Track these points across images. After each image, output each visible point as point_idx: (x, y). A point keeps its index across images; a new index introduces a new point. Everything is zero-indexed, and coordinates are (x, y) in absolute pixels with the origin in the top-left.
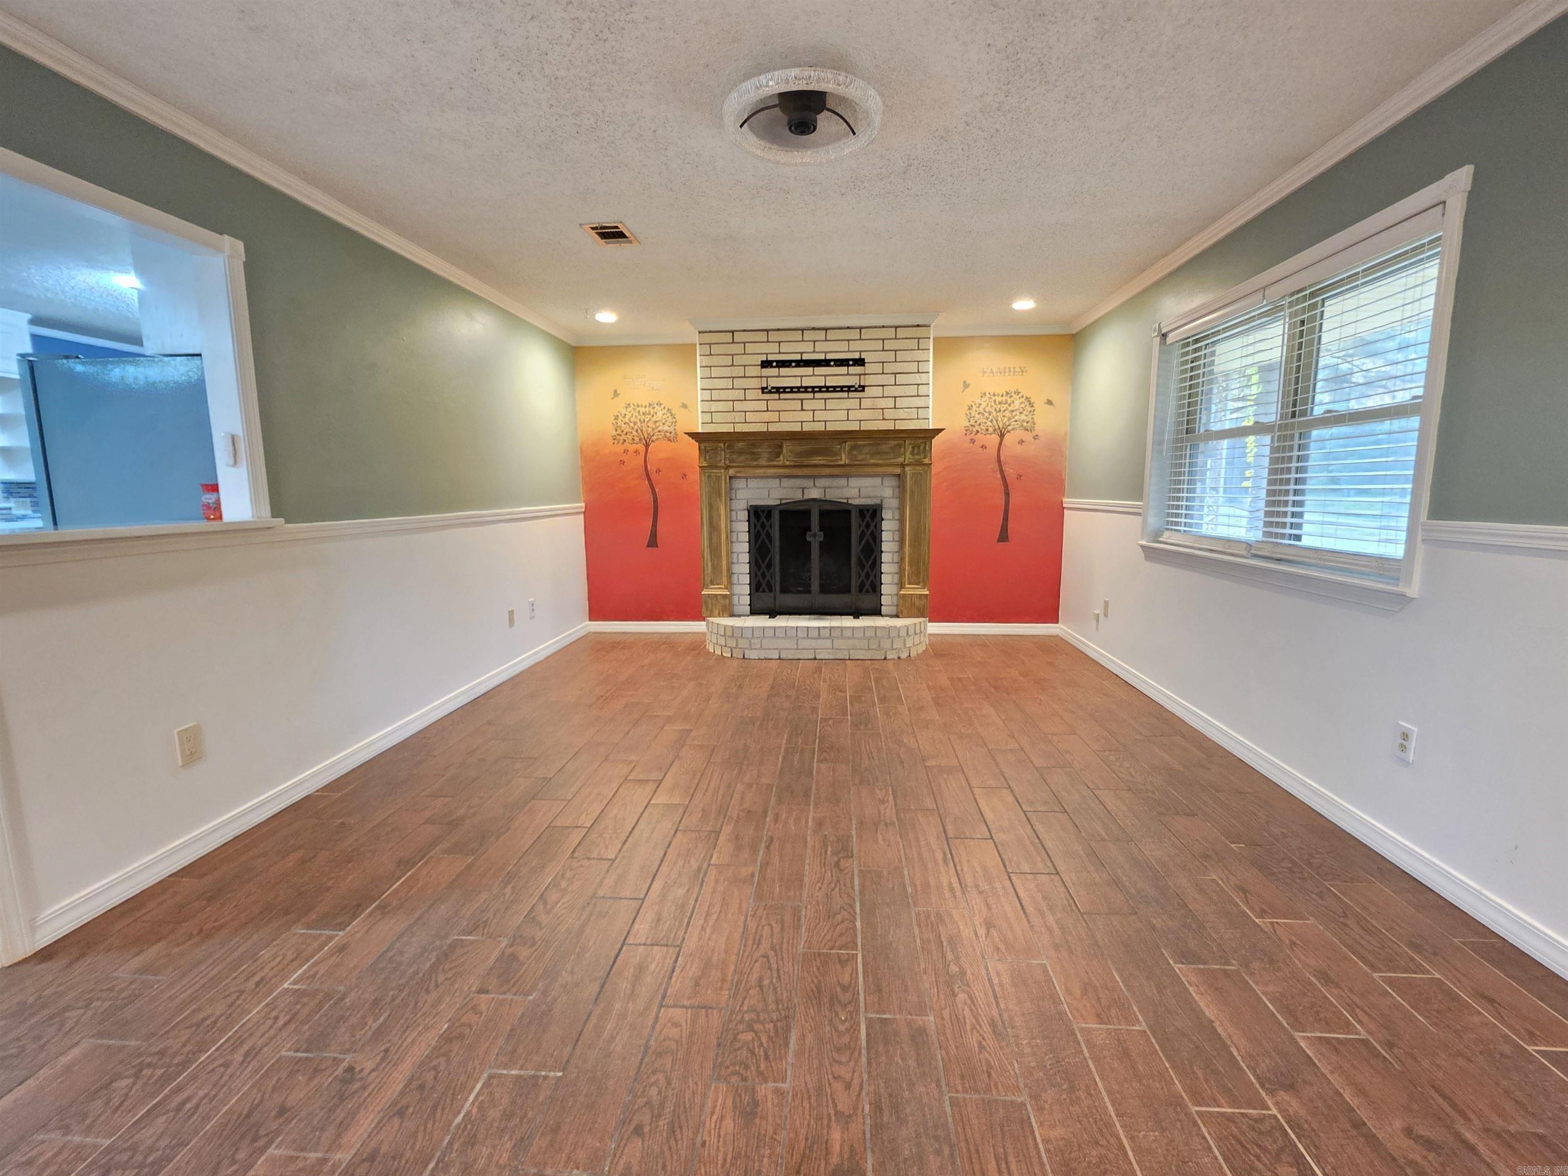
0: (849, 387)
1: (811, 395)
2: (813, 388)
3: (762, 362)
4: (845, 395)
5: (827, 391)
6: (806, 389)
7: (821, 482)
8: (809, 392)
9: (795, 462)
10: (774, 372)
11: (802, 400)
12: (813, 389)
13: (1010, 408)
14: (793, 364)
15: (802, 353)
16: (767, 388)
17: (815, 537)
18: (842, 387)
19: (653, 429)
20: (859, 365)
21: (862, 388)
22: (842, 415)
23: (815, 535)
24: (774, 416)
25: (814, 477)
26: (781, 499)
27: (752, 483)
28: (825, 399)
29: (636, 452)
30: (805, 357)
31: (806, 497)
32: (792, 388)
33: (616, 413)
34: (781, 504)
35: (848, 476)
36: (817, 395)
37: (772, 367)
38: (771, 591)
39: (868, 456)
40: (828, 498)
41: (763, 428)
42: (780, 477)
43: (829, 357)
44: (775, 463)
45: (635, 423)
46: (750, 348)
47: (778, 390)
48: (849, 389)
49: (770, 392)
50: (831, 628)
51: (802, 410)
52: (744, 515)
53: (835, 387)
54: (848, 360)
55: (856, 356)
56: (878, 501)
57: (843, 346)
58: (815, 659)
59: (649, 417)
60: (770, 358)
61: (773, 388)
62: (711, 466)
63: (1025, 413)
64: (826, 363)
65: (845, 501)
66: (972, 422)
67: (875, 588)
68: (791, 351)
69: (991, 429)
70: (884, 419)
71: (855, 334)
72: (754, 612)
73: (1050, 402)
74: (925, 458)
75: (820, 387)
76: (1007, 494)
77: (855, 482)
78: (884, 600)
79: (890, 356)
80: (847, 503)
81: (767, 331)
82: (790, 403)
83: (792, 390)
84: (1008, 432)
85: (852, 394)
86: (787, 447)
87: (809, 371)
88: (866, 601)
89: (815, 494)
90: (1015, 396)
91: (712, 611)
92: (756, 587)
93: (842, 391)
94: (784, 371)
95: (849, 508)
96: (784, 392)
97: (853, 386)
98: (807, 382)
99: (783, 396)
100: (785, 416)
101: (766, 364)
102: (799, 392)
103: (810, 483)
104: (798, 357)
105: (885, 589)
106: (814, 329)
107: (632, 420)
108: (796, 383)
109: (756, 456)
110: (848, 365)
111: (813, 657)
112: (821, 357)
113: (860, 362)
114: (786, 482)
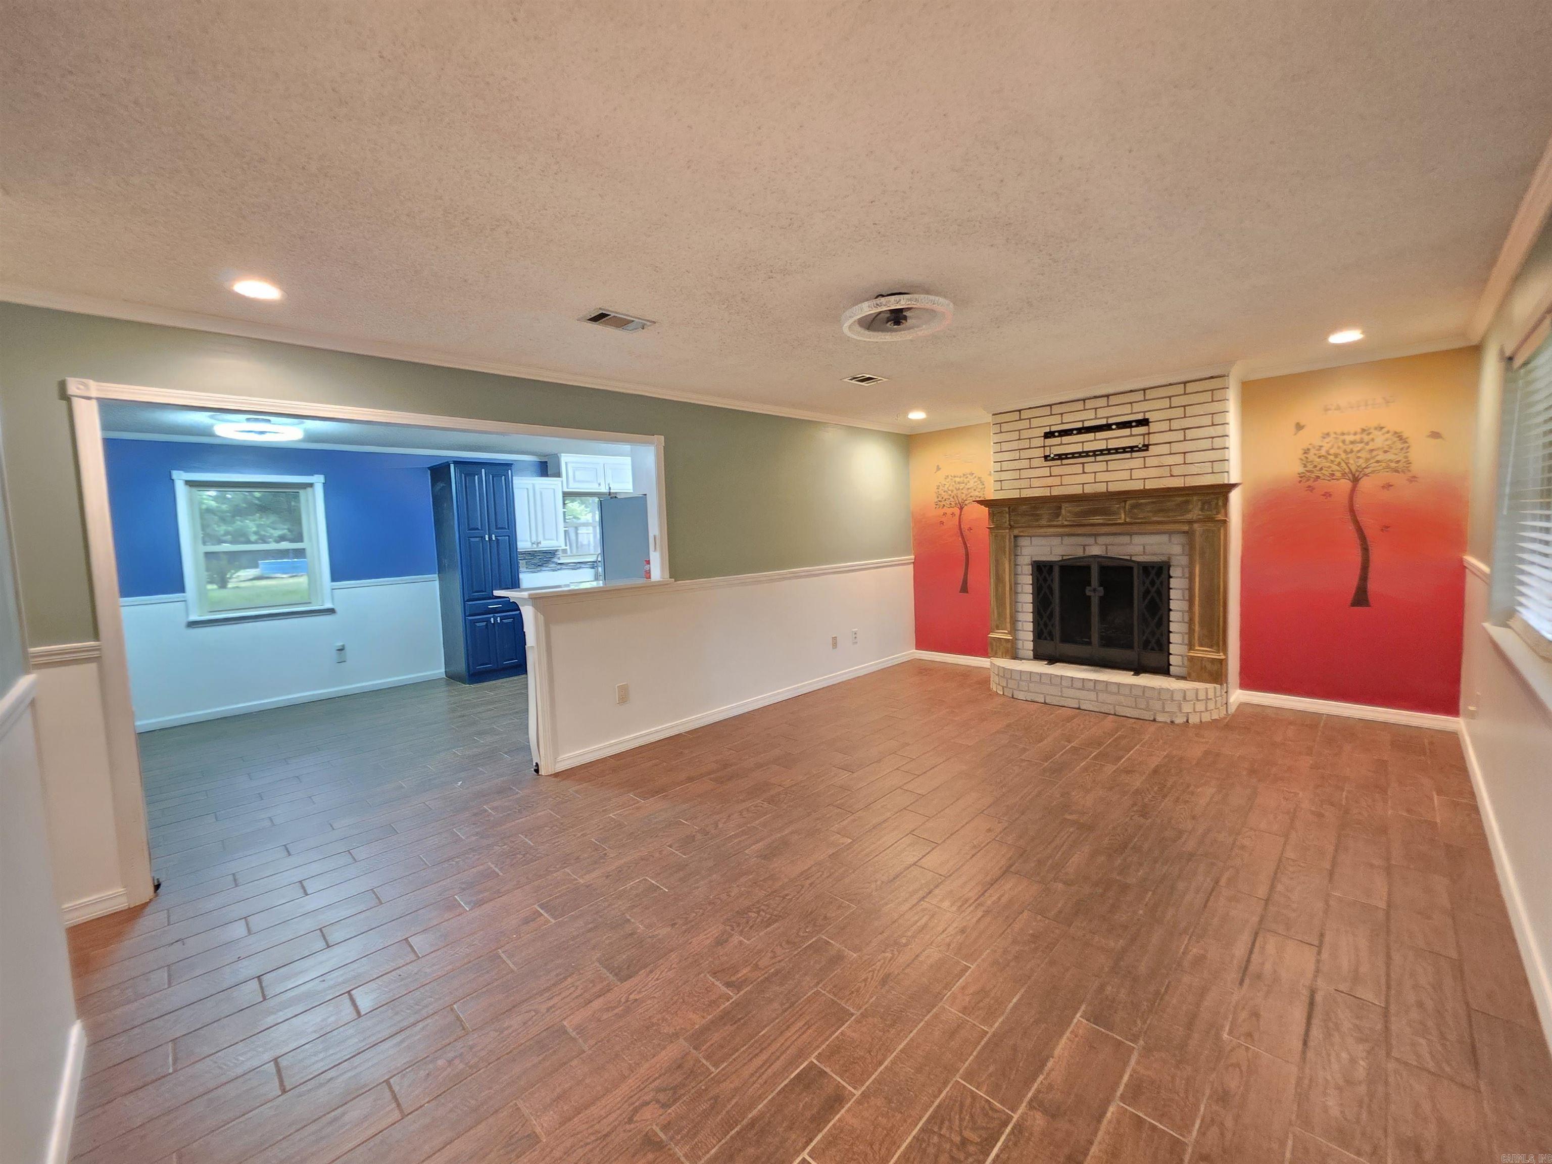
0: (1132, 447)
1: (1092, 459)
2: (1094, 451)
3: (1045, 433)
4: (1128, 455)
5: (1109, 454)
6: (1086, 454)
7: (1101, 540)
8: (1090, 456)
9: (1074, 521)
10: (1057, 440)
11: (1083, 464)
12: (1095, 453)
13: (1368, 448)
14: (1075, 432)
15: (1083, 421)
16: (1049, 456)
17: (1095, 592)
18: (1124, 448)
19: (966, 495)
20: (1143, 425)
21: (1146, 447)
22: (1126, 475)
23: (1095, 590)
24: (1057, 481)
25: (1096, 535)
26: (1063, 556)
27: (1035, 541)
28: (1107, 461)
29: (953, 514)
30: (1087, 424)
31: (1088, 553)
32: (1073, 454)
33: (937, 484)
34: (1063, 560)
35: (1131, 534)
36: (1099, 458)
37: (1055, 437)
38: (1052, 640)
39: (1150, 514)
40: (1109, 555)
41: (1046, 492)
42: (1062, 535)
43: (1111, 421)
44: (1055, 523)
45: (952, 491)
46: (1035, 423)
47: (1060, 457)
48: (1132, 449)
49: (1053, 459)
50: (1096, 681)
51: (1084, 473)
52: (1028, 569)
53: (1116, 449)
54: (1130, 422)
55: (1140, 417)
56: (1164, 558)
57: (1127, 409)
58: (1079, 708)
59: (963, 485)
60: (1054, 429)
61: (1055, 455)
62: (998, 527)
63: (1393, 451)
64: (1107, 427)
65: (1128, 558)
66: (1310, 467)
67: (1162, 645)
68: (1073, 420)
69: (1338, 474)
70: (1172, 476)
71: (1139, 396)
72: (1037, 657)
73: (1435, 435)
74: (1218, 513)
75: (1101, 451)
76: (1365, 550)
77: (1137, 539)
78: (1173, 660)
79: (1179, 412)
80: (1131, 561)
81: (1050, 405)
82: (1071, 468)
83: (1073, 455)
84: (1366, 475)
85: (1135, 455)
86: (1066, 509)
87: (1091, 436)
88: (1152, 658)
89: (1096, 551)
90: (1376, 433)
91: (996, 653)
92: (1039, 634)
93: (1125, 452)
94: (1066, 439)
95: (1131, 564)
96: (1067, 458)
97: (1137, 446)
98: (1088, 447)
99: (1065, 462)
100: (1066, 480)
101: (1049, 435)
102: (1080, 457)
103: (1091, 540)
104: (1080, 425)
105: (1173, 649)
106: (1096, 397)
107: (950, 488)
108: (1078, 448)
109: (1038, 517)
110: (1131, 427)
111: (1077, 706)
112: (1104, 422)
113: (1144, 422)
114: (1067, 540)
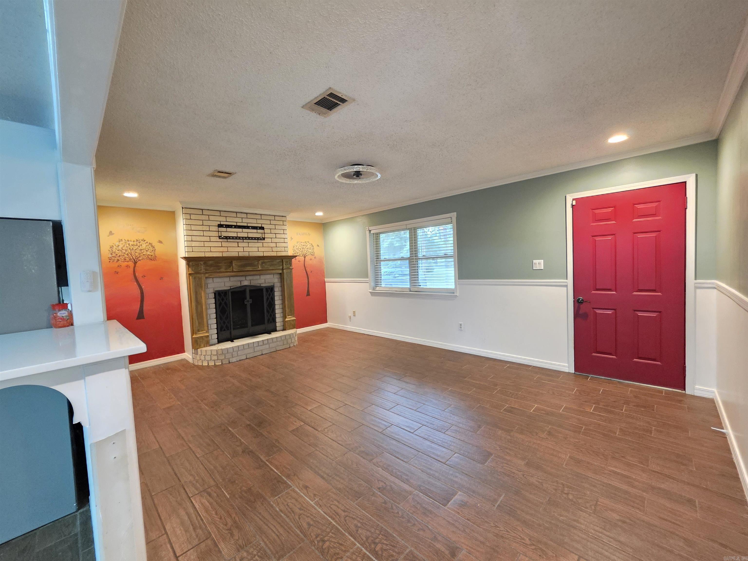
0: (258, 238)
1: (242, 241)
2: (243, 237)
3: (218, 224)
4: (256, 241)
5: (249, 239)
6: (240, 238)
7: (249, 278)
8: (241, 239)
9: (238, 269)
10: (224, 229)
11: (238, 242)
12: (243, 238)
13: (306, 247)
14: (233, 227)
15: (237, 223)
16: (221, 236)
17: (248, 302)
18: (255, 238)
19: (139, 254)
20: (261, 229)
21: (264, 239)
22: (256, 249)
23: (248, 301)
24: (225, 249)
25: (246, 276)
26: (231, 287)
27: (216, 280)
28: (248, 242)
29: (127, 266)
30: (238, 224)
31: (242, 285)
32: (233, 237)
33: (112, 244)
34: (231, 289)
35: (260, 275)
36: (245, 241)
37: (223, 227)
38: (228, 330)
39: (269, 266)
40: (252, 284)
41: (220, 255)
42: (230, 277)
43: (249, 225)
44: (229, 270)
45: (126, 250)
46: (212, 218)
47: (226, 238)
48: (258, 239)
49: (223, 238)
51: (238, 247)
52: (213, 295)
53: (252, 238)
54: (257, 227)
55: (260, 225)
56: (272, 284)
57: (255, 221)
59: (136, 247)
60: (222, 223)
61: (224, 237)
62: (197, 273)
63: (311, 249)
64: (247, 227)
65: (259, 285)
66: (295, 252)
67: (274, 320)
68: (232, 221)
69: (301, 255)
70: (272, 251)
71: (259, 217)
72: (220, 341)
73: (318, 246)
74: (290, 266)
75: (246, 237)
76: (308, 278)
77: (263, 277)
78: (278, 324)
79: (273, 227)
80: (260, 286)
81: (220, 211)
82: (232, 244)
83: (233, 238)
84: (307, 256)
85: (259, 241)
86: (234, 263)
87: (240, 230)
88: (271, 326)
89: (246, 283)
90: (308, 243)
91: (200, 346)
92: (220, 329)
93: (255, 239)
94: (229, 229)
95: (262, 288)
96: (230, 239)
97: (260, 238)
98: (240, 235)
99: (229, 240)
100: (230, 249)
101: (220, 226)
102: (236, 239)
103: (243, 278)
104: (235, 224)
105: (277, 320)
106: (241, 213)
107: (124, 248)
108: (235, 235)
109: (219, 268)
110: (257, 229)
111: (261, 354)
112: (246, 225)
113: (262, 228)
114: (232, 279)
